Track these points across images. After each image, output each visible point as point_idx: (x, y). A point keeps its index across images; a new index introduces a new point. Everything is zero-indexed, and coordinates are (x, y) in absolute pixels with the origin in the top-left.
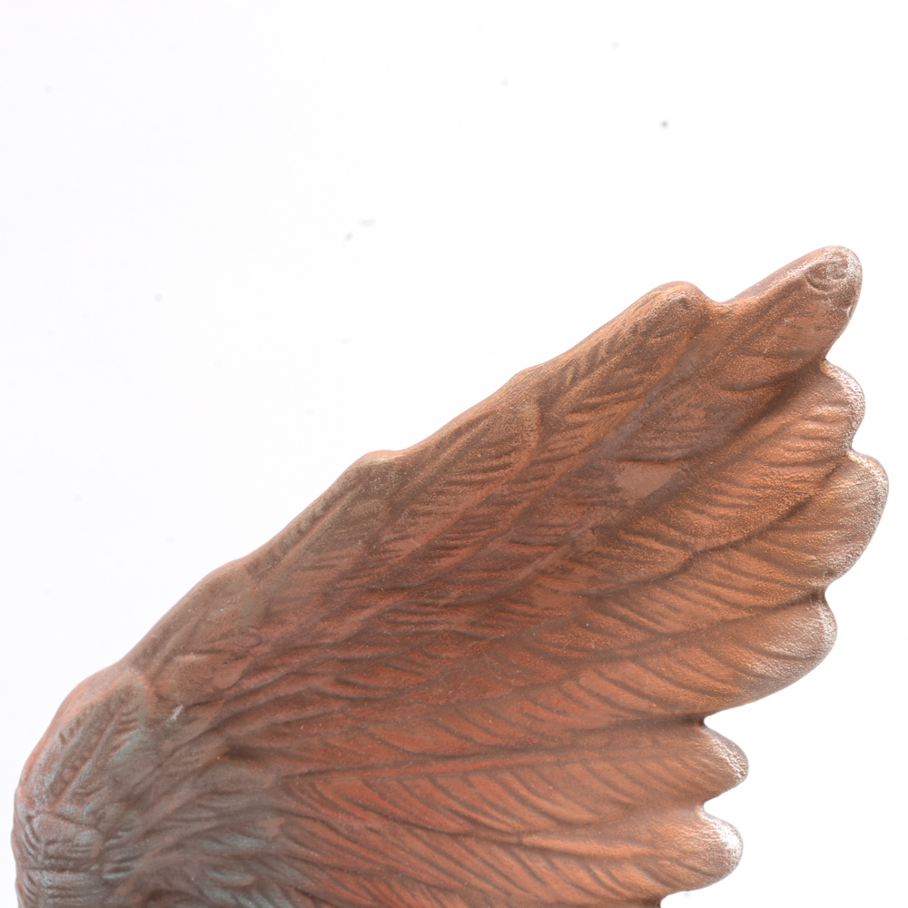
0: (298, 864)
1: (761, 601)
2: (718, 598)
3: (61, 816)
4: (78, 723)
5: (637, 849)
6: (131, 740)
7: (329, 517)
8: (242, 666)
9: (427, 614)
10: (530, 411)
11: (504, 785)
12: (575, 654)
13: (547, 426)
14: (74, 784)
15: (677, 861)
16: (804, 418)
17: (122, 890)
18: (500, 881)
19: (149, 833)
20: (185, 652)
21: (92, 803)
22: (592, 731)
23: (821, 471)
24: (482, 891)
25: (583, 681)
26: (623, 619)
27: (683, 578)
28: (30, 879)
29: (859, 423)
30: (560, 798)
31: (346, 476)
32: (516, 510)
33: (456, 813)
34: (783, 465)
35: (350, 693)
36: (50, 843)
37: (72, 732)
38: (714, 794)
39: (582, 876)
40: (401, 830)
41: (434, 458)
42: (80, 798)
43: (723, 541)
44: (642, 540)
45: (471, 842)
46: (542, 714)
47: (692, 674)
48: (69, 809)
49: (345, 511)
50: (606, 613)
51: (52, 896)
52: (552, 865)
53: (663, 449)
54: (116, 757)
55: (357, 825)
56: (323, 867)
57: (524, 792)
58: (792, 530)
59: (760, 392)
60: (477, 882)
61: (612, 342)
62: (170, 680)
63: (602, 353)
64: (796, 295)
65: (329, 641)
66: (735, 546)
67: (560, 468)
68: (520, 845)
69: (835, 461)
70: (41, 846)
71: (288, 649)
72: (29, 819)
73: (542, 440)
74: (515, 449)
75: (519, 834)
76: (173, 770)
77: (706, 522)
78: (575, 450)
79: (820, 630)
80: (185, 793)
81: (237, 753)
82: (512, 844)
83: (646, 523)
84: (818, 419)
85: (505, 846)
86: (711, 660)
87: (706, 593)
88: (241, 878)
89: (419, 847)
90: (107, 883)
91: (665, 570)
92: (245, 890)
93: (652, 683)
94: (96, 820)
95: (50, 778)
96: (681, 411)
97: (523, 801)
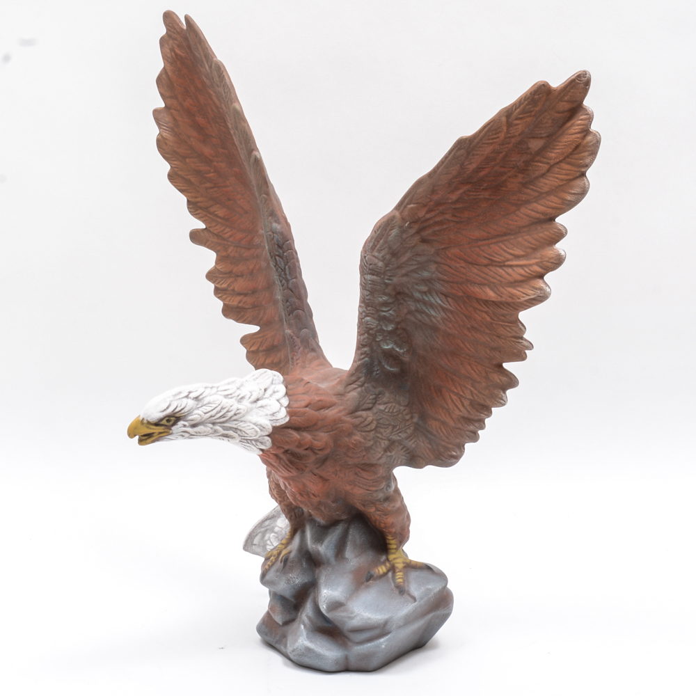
0: (441, 282)
1: (569, 177)
2: (557, 178)
3: (374, 256)
4: (380, 227)
5: (537, 260)
6: (394, 232)
7: (450, 156)
8: (426, 209)
9: (478, 192)
10: (504, 119)
11: (500, 247)
12: (520, 202)
13: (509, 125)
14: (378, 246)
15: (548, 261)
16: (578, 120)
17: (390, 288)
18: (499, 278)
19: (398, 267)
20: (410, 204)
21: (383, 253)
22: (524, 227)
23: (583, 134)
24: (493, 283)
25: (521, 211)
26: (532, 189)
27: (548, 174)
28: (364, 278)
29: (592, 120)
30: (515, 249)
31: (455, 143)
32: (501, 155)
33: (486, 258)
34: (573, 134)
35: (455, 219)
36: (371, 264)
37: (378, 230)
38: (558, 241)
39: (522, 271)
40: (470, 266)
41: (479, 136)
42: (379, 251)
43: (558, 160)
44: (536, 164)
45: (490, 267)
46: (510, 222)
47: (550, 203)
48: (376, 254)
49: (455, 154)
50: (528, 188)
51: (370, 284)
52: (513, 270)
53: (541, 134)
54: (390, 238)
55: (458, 265)
56: (448, 282)
57: (505, 248)
58: (576, 154)
59: (566, 114)
60: (492, 280)
61: (525, 97)
62: (406, 213)
63: (523, 101)
64: (573, 83)
65: (450, 201)
66: (561, 161)
67: (513, 140)
68: (504, 266)
69: (586, 131)
70: (368, 266)
71: (438, 204)
72: (365, 257)
73: (507, 130)
74: (500, 132)
75: (504, 262)
76: (405, 246)
77: (553, 155)
78: (517, 134)
79: (585, 184)
80: (408, 255)
81: (424, 241)
82: (502, 265)
83: (538, 158)
84: (581, 120)
85: (500, 267)
86: (556, 198)
87: (554, 177)
88: (424, 288)
89: (476, 271)
90: (385, 284)
91: (543, 172)
92: (425, 293)
93: (541, 208)
94: (383, 259)
95: (371, 244)
96: (545, 121)
97: (505, 251)
